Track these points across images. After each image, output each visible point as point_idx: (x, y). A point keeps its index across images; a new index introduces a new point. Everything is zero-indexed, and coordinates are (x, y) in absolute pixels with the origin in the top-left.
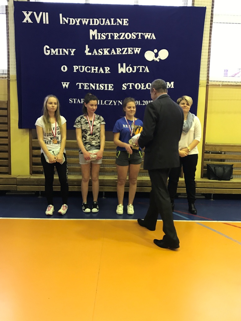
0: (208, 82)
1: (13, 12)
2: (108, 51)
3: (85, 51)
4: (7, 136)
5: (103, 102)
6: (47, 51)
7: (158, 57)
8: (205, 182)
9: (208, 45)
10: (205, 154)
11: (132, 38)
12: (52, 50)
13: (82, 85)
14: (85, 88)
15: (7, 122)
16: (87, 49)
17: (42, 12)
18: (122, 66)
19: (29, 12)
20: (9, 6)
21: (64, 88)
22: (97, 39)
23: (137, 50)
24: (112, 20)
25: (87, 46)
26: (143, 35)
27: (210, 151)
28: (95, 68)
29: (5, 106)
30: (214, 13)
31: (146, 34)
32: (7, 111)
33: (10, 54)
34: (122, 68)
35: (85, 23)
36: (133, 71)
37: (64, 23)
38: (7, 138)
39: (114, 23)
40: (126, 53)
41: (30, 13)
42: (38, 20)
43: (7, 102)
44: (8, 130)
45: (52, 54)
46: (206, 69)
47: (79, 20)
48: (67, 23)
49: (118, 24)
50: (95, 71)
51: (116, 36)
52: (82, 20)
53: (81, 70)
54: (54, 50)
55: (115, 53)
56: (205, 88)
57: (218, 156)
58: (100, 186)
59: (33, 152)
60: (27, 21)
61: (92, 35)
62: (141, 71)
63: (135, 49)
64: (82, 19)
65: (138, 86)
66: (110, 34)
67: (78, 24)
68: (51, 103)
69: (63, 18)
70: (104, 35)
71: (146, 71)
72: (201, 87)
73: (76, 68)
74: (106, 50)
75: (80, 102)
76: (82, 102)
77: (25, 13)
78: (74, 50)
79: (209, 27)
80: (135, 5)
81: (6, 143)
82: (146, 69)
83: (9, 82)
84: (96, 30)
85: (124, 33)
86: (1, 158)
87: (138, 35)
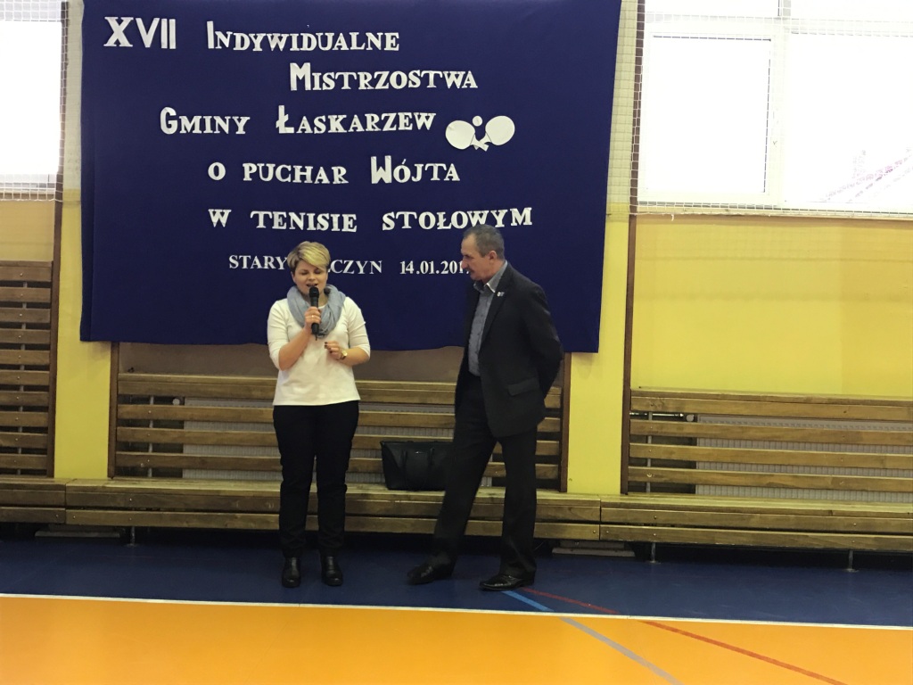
0: (633, 209)
1: (80, 19)
3: (277, 122)
4: (46, 361)
6: (170, 122)
7: (485, 139)
9: (632, 101)
10: (632, 421)
11: (411, 85)
12: (184, 119)
13: (266, 217)
14: (276, 226)
15: (48, 321)
16: (283, 117)
17: (158, 19)
18: (381, 164)
19: (122, 18)
21: (215, 225)
22: (309, 89)
23: (425, 120)
24: (354, 36)
25: (282, 109)
26: (441, 76)
27: (648, 412)
28: (303, 170)
29: (45, 277)
30: (647, 12)
31: (449, 75)
32: (49, 290)
34: (381, 168)
35: (277, 45)
36: (413, 179)
37: (219, 47)
38: (46, 368)
39: (359, 45)
40: (392, 126)
41: (127, 21)
42: (148, 40)
43: (50, 265)
44: (50, 347)
45: (183, 131)
46: (628, 172)
47: (261, 36)
48: (227, 46)
49: (370, 48)
50: (303, 178)
51: (364, 80)
52: (270, 38)
53: (266, 175)
54: (190, 121)
55: (360, 129)
56: (628, 224)
57: (672, 428)
59: (120, 411)
60: (117, 42)
61: (297, 77)
62: (435, 177)
63: (419, 116)
64: (269, 36)
65: (427, 219)
66: (346, 75)
67: (258, 48)
69: (217, 33)
70: (330, 77)
71: (451, 178)
72: (612, 221)
73: (251, 168)
74: (337, 119)
75: (259, 266)
76: (266, 264)
77: (112, 21)
78: (245, 120)
79: (635, 52)
81: (45, 382)
82: (451, 173)
83: (59, 207)
84: (309, 64)
85: (387, 73)
86: (26, 429)
87: (427, 75)
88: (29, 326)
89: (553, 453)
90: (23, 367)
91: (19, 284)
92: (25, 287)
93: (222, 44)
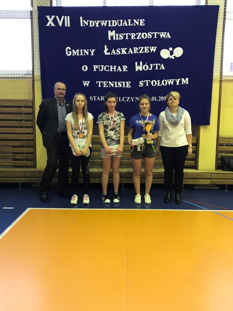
0: (221, 78)
1: (37, 17)
2: (125, 51)
3: (104, 51)
4: (32, 132)
5: (121, 99)
6: (69, 52)
7: (173, 55)
8: (219, 174)
9: (221, 42)
10: (219, 146)
11: (148, 37)
12: (74, 51)
13: (101, 83)
14: (104, 86)
15: (32, 119)
16: (106, 49)
17: (64, 16)
18: (139, 64)
20: (33, 11)
21: (85, 86)
22: (115, 39)
23: (153, 49)
24: (129, 21)
25: (106, 46)
26: (159, 34)
27: (223, 144)
28: (113, 67)
29: (30, 105)
30: (227, 10)
31: (161, 34)
32: (32, 109)
33: (34, 56)
34: (139, 66)
35: (104, 24)
36: (149, 69)
37: (84, 26)
38: (32, 134)
39: (131, 24)
40: (142, 51)
42: (60, 24)
43: (32, 101)
44: (33, 127)
45: (73, 55)
46: (219, 65)
47: (98, 22)
48: (87, 25)
49: (135, 25)
50: (113, 70)
51: (133, 36)
52: (101, 22)
53: (101, 69)
54: (76, 51)
55: (132, 53)
56: (219, 83)
57: (231, 149)
58: (120, 178)
60: (50, 25)
61: (111, 35)
62: (157, 68)
63: (151, 48)
65: (154, 82)
66: (127, 34)
67: (97, 26)
68: (78, 101)
69: (84, 21)
70: (121, 35)
71: (162, 68)
72: (214, 82)
73: (96, 67)
74: (124, 49)
75: (99, 100)
76: (101, 99)
77: (48, 17)
78: (93, 50)
79: (223, 25)
80: (150, 7)
81: (32, 138)
82: (162, 67)
83: (33, 81)
84: (114, 31)
85: (141, 33)
86: (26, 153)
87: (154, 34)
88: (25, 120)
89: (194, 157)
90: (24, 134)
91: (22, 107)
92: (24, 108)
93: (85, 24)
